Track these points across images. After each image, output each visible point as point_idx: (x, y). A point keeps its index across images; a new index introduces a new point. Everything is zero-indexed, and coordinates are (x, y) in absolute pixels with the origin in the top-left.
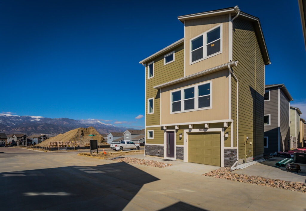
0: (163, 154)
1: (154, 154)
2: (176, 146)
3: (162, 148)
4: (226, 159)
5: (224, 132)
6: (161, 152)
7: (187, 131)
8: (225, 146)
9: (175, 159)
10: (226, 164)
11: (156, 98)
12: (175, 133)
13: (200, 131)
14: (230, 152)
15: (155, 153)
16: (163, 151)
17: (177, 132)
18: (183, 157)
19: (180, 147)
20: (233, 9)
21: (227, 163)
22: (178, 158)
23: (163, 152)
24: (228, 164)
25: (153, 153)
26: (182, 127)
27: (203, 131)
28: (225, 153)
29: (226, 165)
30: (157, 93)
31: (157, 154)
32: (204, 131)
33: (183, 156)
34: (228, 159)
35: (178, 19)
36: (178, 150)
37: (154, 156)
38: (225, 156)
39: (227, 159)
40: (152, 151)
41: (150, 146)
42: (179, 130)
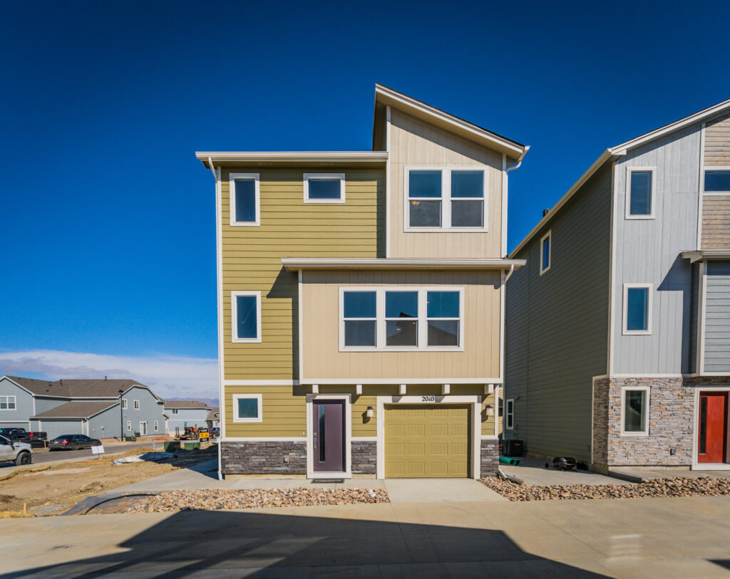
0: (304, 466)
1: (266, 468)
2: (349, 439)
3: (301, 448)
4: (485, 460)
5: (480, 404)
6: (293, 461)
7: (388, 399)
8: (482, 434)
9: (348, 473)
10: (486, 471)
11: (268, 296)
12: (349, 406)
13: (425, 402)
14: (494, 446)
15: (271, 465)
16: (302, 457)
17: (353, 400)
18: (376, 468)
19: (364, 443)
20: (521, 149)
21: (488, 469)
22: (359, 472)
23: (306, 459)
24: (489, 471)
25: (262, 465)
26: (372, 390)
27: (431, 400)
28: (483, 449)
29: (486, 474)
30: (274, 280)
31: (280, 469)
32: (434, 402)
33: (375, 464)
34: (490, 460)
35: (377, 90)
36: (361, 451)
37: (267, 473)
38: (484, 454)
39: (488, 460)
40: (256, 460)
41: (245, 444)
42: (361, 397)
